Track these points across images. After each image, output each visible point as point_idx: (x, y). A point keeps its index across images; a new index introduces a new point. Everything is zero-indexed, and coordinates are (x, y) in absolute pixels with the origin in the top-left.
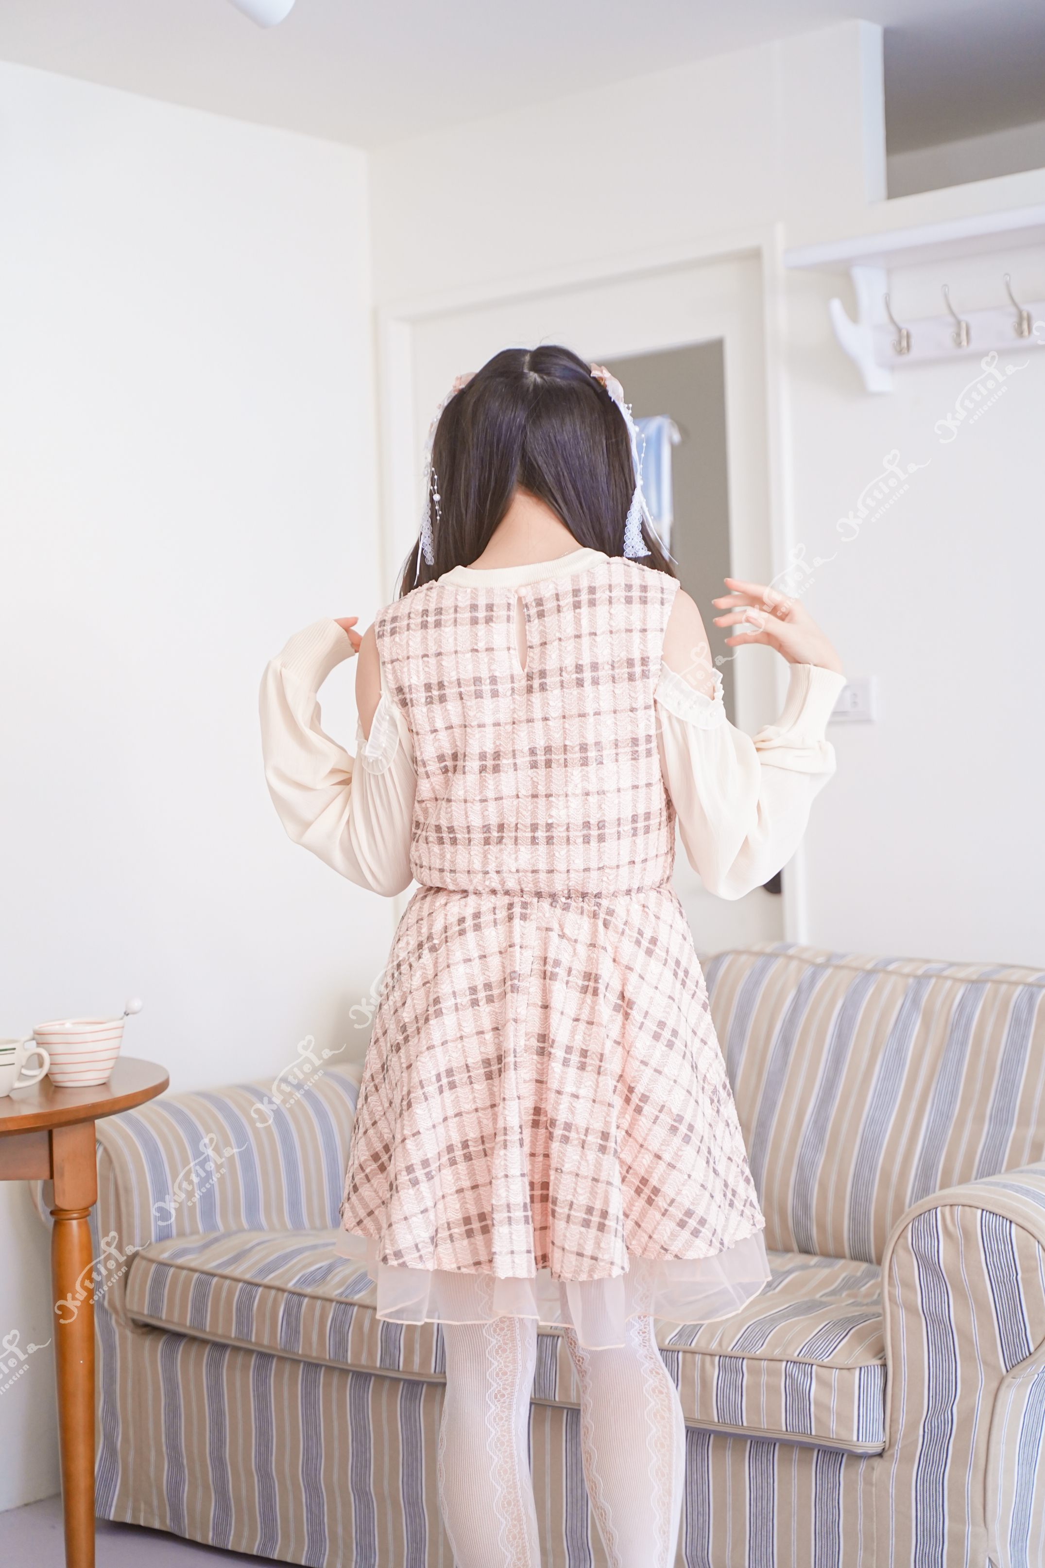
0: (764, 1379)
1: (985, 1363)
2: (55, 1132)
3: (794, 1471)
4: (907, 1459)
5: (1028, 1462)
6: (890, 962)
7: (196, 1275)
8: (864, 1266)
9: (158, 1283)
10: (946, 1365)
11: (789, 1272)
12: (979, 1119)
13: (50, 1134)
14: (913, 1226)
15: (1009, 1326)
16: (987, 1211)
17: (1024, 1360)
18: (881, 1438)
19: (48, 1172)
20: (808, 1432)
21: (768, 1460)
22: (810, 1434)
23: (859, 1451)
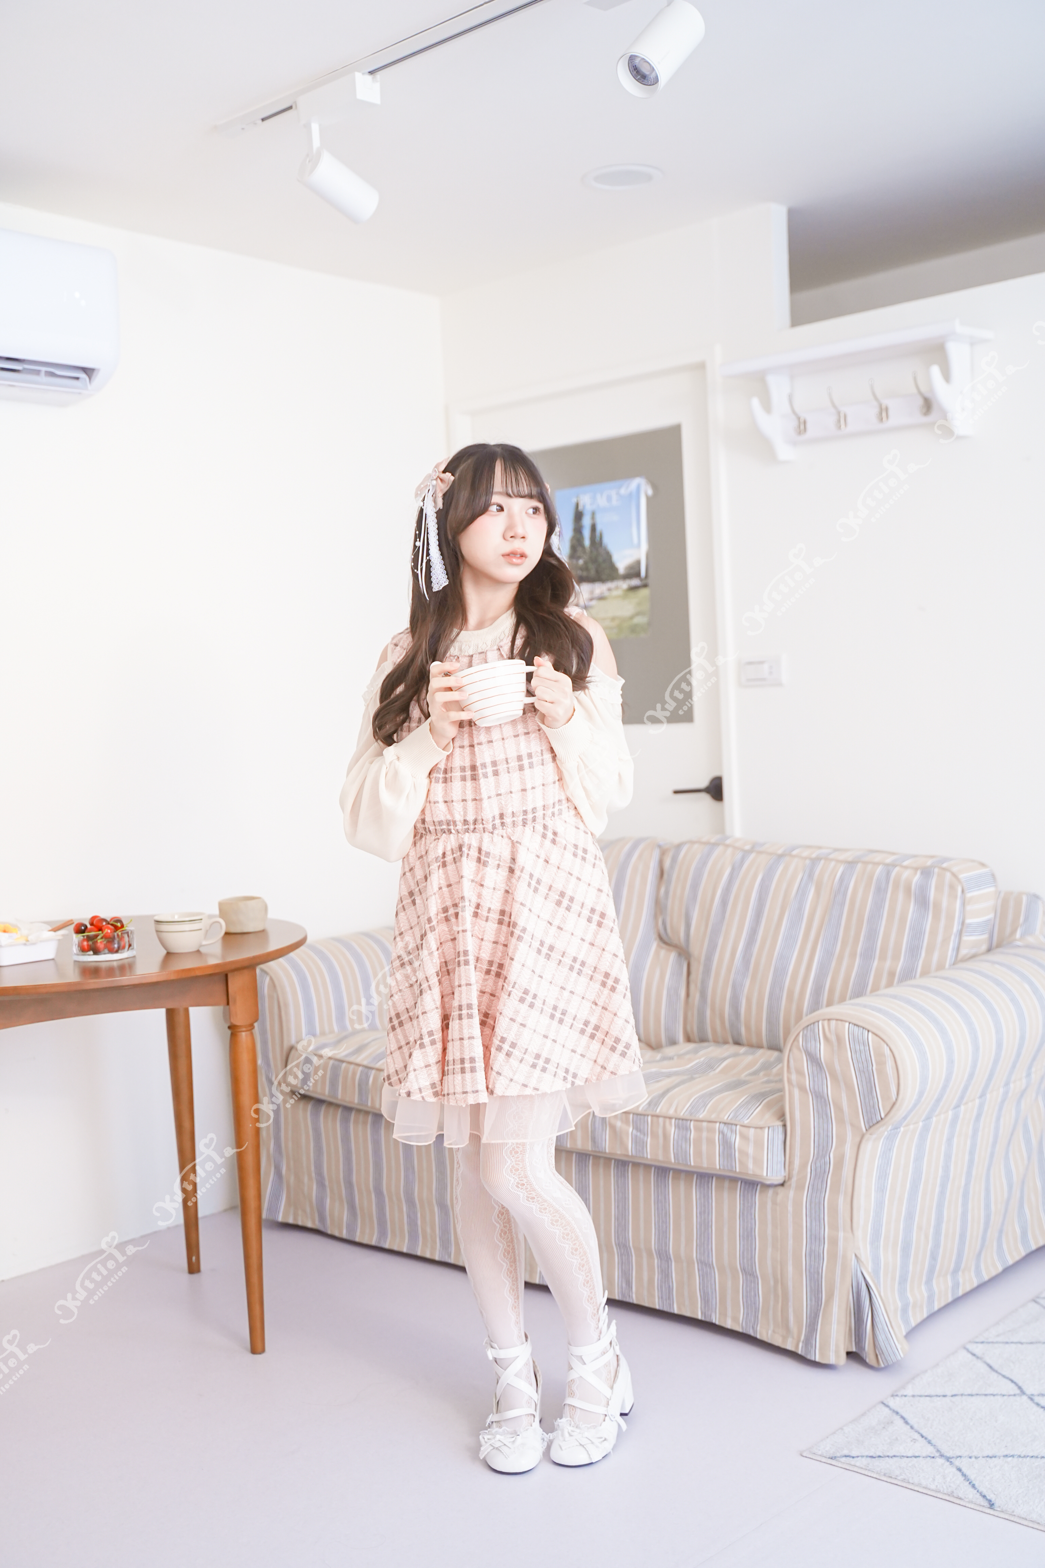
0: (705, 1134)
1: (852, 1125)
2: (229, 976)
3: (726, 1194)
4: (800, 1187)
5: (881, 1189)
6: (794, 849)
7: (332, 1062)
8: (774, 1054)
10: (825, 1126)
11: (725, 1059)
12: (853, 955)
13: (226, 976)
14: (803, 1033)
15: (867, 1100)
16: (852, 1024)
17: (878, 1122)
18: (783, 1174)
19: (225, 1001)
20: (734, 1169)
21: (708, 1187)
22: (736, 1171)
23: (768, 1182)
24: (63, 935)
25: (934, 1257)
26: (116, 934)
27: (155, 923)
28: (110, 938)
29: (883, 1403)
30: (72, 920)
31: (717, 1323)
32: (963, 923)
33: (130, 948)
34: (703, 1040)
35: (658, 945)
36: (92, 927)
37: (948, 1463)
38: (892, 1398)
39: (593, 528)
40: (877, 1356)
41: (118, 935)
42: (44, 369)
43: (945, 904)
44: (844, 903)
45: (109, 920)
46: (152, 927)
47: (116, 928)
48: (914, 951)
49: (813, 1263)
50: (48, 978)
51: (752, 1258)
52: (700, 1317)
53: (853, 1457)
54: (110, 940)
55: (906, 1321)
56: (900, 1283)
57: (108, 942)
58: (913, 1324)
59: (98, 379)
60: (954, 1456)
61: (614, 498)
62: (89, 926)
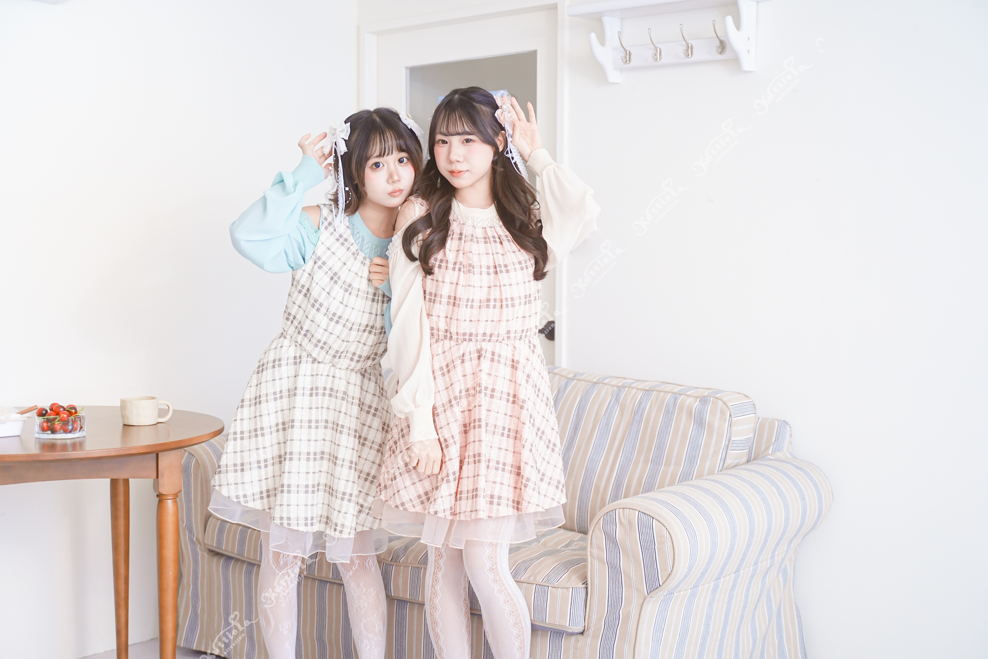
1: (637, 590)
2: (160, 454)
3: (539, 640)
4: (595, 636)
5: (657, 640)
6: (606, 378)
8: (580, 535)
9: (221, 531)
10: (617, 590)
12: (646, 461)
13: (157, 455)
14: (604, 518)
15: (649, 571)
16: (641, 512)
17: (656, 588)
18: (582, 625)
19: (155, 476)
20: (545, 621)
22: (547, 623)
23: (571, 631)
24: (28, 417)
26: (70, 418)
28: (65, 421)
30: (36, 407)
32: (729, 440)
33: (81, 430)
36: (52, 412)
41: (72, 419)
43: (716, 425)
44: (641, 421)
45: (65, 407)
47: (71, 414)
48: (691, 460)
57: (64, 424)
62: (49, 411)
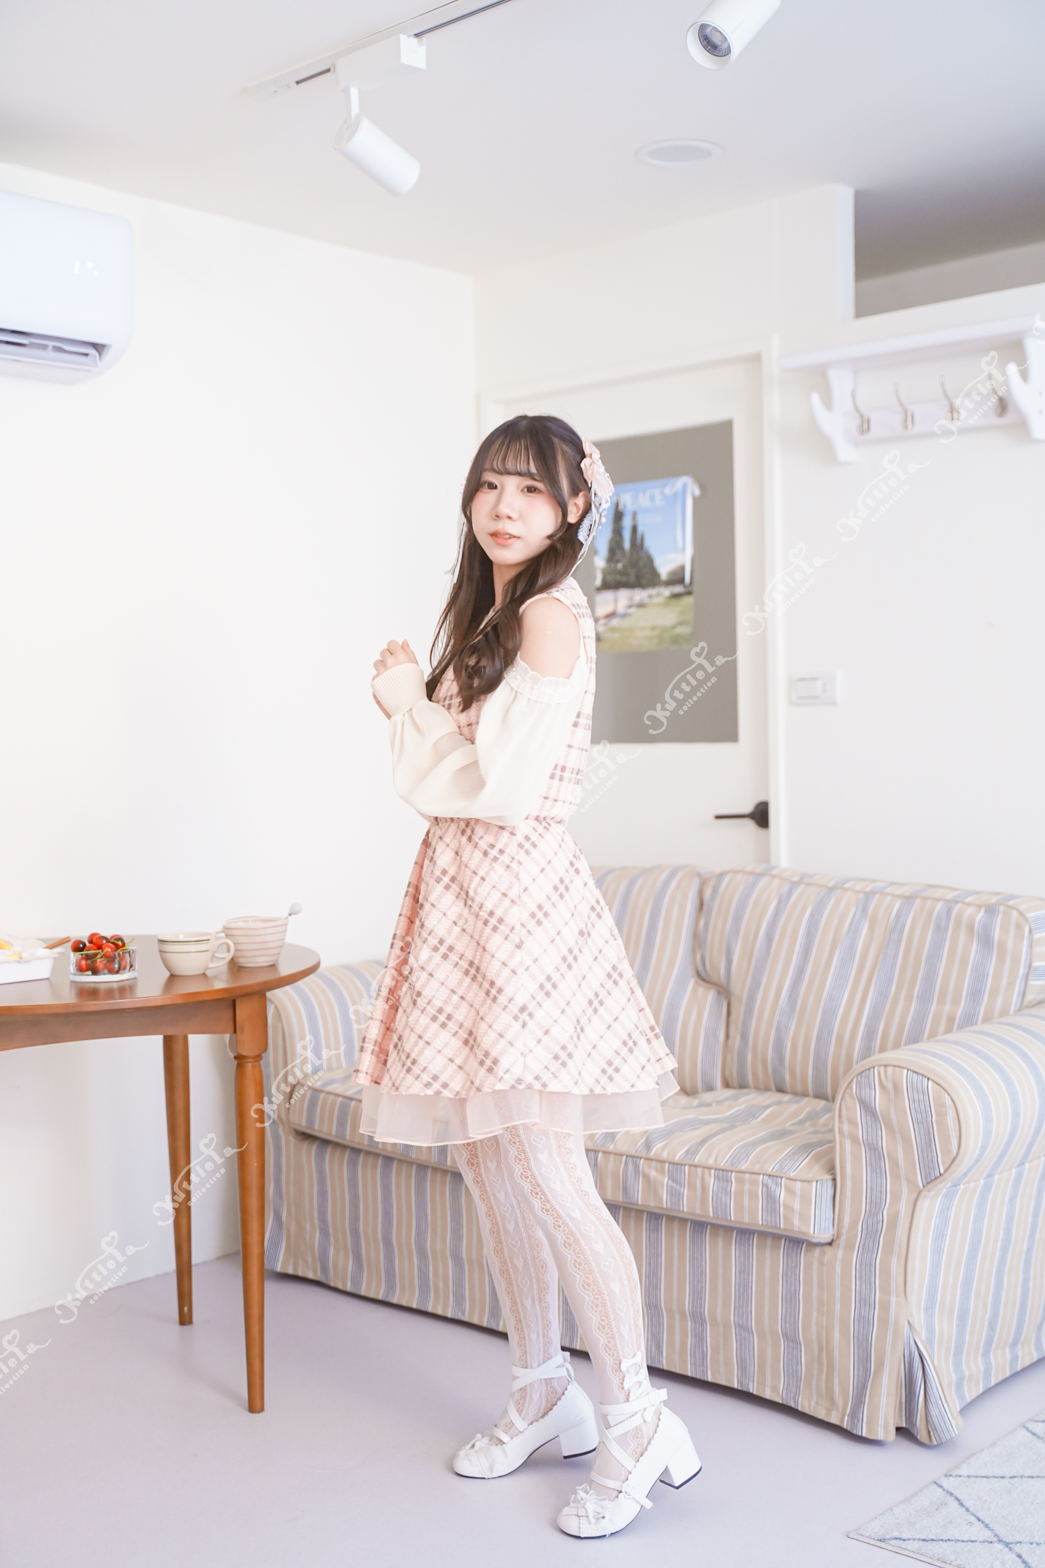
0: (747, 1187)
1: (908, 1180)
2: (238, 1001)
3: (768, 1253)
4: (850, 1247)
5: (938, 1252)
6: (846, 881)
7: (340, 1099)
8: (823, 1103)
9: (313, 1103)
10: (879, 1181)
11: (767, 1107)
12: (909, 998)
13: (234, 1001)
14: (857, 1079)
15: (925, 1154)
16: (911, 1071)
17: (936, 1178)
18: (831, 1232)
19: (232, 1030)
20: (778, 1226)
21: (749, 1245)
22: (780, 1227)
23: (815, 1241)
24: (59, 953)
25: (992, 1327)
26: (116, 953)
27: (159, 943)
28: (111, 957)
29: (936, 1483)
30: (68, 937)
31: (755, 1393)
32: (1030, 966)
33: (131, 969)
34: (743, 1086)
35: (696, 983)
36: (91, 945)
37: (1007, 1549)
38: (946, 1478)
39: (634, 529)
40: (929, 1432)
41: (119, 954)
42: (51, 344)
43: (1010, 944)
44: (901, 940)
45: (109, 938)
46: (156, 947)
47: (117, 947)
48: (976, 994)
49: (862, 1330)
50: (42, 998)
51: (795, 1323)
52: (736, 1386)
53: (904, 1540)
54: (110, 959)
55: (961, 1397)
56: (955, 1355)
57: (108, 961)
58: (968, 1400)
59: (108, 356)
60: (1014, 1541)
61: (658, 497)
62: (88, 944)
